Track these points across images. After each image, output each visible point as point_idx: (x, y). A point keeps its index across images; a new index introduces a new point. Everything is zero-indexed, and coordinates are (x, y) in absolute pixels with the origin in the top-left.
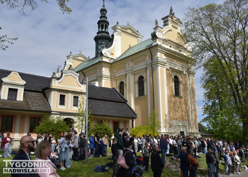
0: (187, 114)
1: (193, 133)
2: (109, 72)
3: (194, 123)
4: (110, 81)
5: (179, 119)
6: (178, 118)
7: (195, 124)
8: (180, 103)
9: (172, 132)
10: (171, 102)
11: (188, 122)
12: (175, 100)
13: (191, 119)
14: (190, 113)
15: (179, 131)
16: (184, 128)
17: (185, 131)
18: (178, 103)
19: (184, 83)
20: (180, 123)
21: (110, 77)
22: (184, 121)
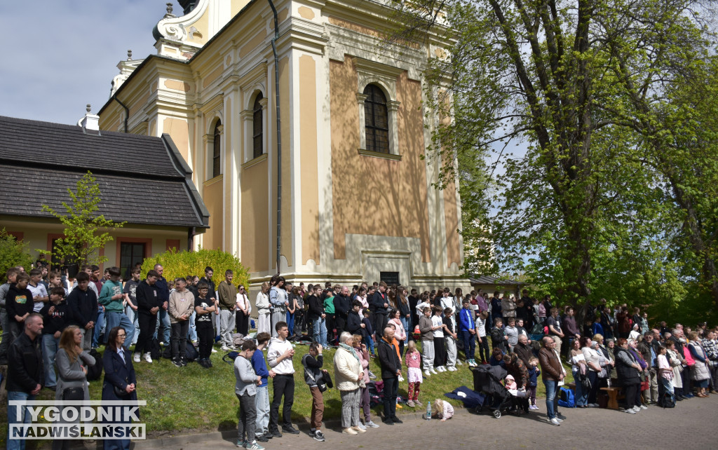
0: (419, 214)
1: (441, 278)
2: (184, 93)
3: (444, 242)
4: (186, 120)
5: (382, 231)
6: (377, 224)
7: (450, 247)
8: (389, 176)
9: (344, 274)
10: (347, 173)
11: (419, 241)
12: (367, 167)
13: (435, 228)
14: (431, 210)
15: (378, 270)
16: (401, 260)
17: (401, 270)
18: (379, 176)
19: (409, 108)
20: (385, 243)
21: (186, 108)
22: (402, 236)
